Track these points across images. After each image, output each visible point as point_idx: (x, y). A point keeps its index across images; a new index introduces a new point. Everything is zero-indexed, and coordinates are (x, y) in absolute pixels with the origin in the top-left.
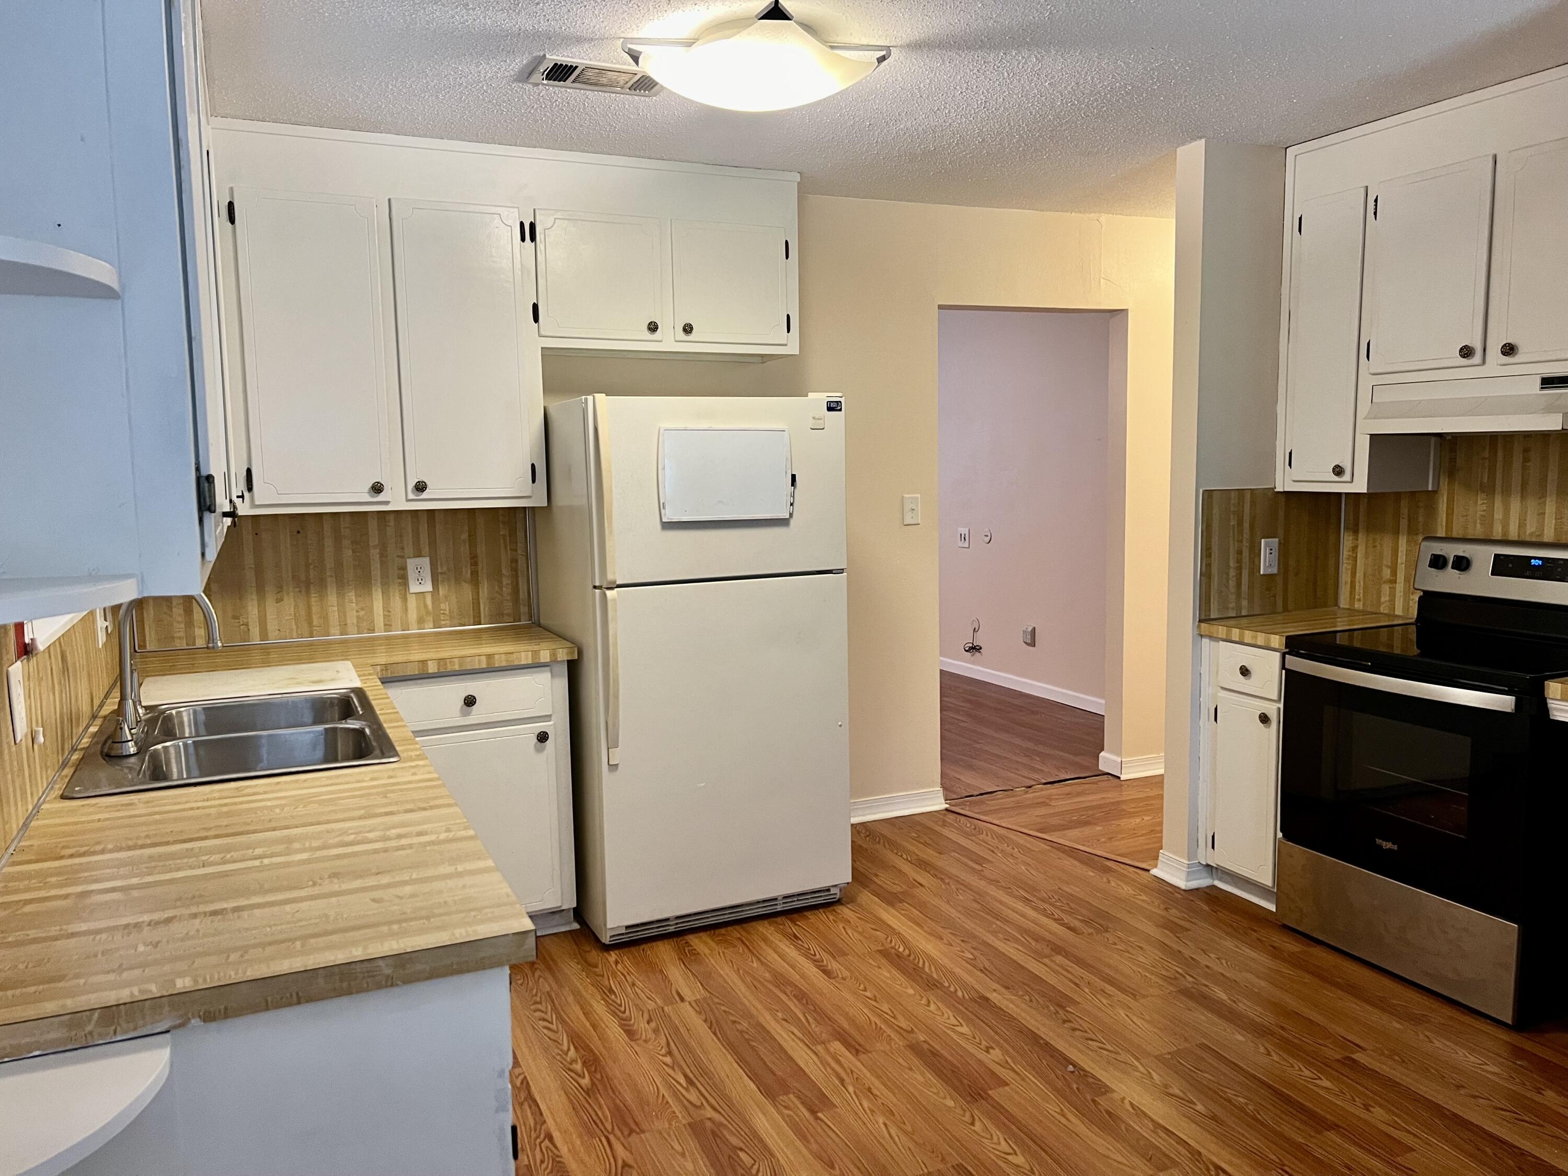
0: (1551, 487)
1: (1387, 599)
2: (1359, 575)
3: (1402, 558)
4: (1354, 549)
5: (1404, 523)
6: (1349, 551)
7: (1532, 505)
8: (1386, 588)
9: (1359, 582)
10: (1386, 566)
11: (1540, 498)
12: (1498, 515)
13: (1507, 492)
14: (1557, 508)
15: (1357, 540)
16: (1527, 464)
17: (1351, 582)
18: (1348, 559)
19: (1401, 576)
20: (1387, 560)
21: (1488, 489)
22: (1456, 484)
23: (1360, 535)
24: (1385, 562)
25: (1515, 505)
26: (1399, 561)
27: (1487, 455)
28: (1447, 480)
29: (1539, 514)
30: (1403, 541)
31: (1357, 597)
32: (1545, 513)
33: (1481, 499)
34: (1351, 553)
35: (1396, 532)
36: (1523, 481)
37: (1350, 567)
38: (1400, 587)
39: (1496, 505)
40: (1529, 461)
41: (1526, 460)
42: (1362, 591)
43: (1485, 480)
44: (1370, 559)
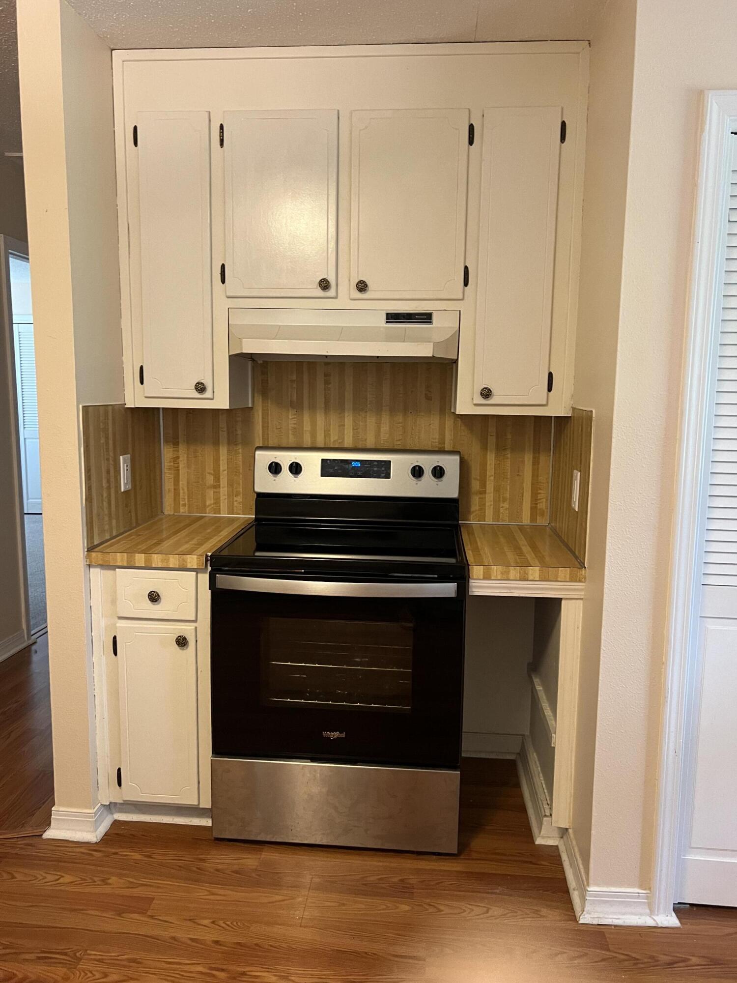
0: (348, 405)
1: (212, 502)
2: (183, 483)
3: (223, 466)
4: (176, 459)
5: (223, 435)
6: (170, 462)
7: (333, 418)
8: (210, 493)
9: (183, 490)
10: (209, 473)
11: (340, 414)
12: (307, 427)
13: (313, 407)
14: (354, 421)
15: (178, 451)
16: (329, 386)
17: (175, 489)
18: (170, 469)
19: (224, 482)
20: (209, 468)
21: (297, 406)
22: (269, 400)
23: (181, 446)
24: (207, 470)
25: (320, 419)
26: (221, 469)
27: (294, 378)
28: (261, 397)
29: (339, 426)
30: (223, 451)
31: (182, 502)
32: (344, 426)
33: (291, 414)
34: (172, 464)
35: (216, 443)
36: (325, 400)
37: (172, 476)
38: (224, 490)
39: (305, 419)
40: (330, 383)
41: (327, 383)
42: (186, 497)
43: (295, 398)
44: (193, 467)
